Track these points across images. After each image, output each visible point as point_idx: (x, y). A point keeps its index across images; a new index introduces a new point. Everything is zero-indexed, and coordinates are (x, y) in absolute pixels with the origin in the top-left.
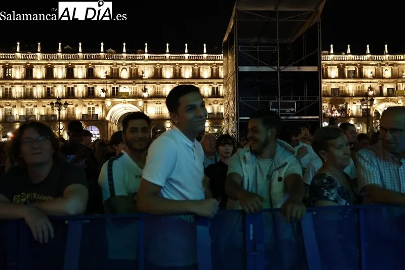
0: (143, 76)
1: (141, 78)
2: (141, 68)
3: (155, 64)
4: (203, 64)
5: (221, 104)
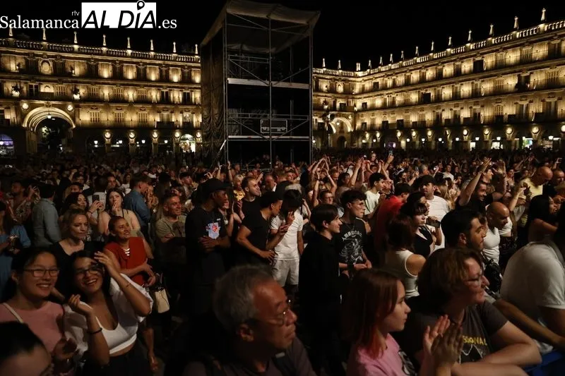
0: (72, 73)
1: (70, 75)
2: (69, 63)
3: (88, 60)
4: (149, 64)
5: (172, 112)
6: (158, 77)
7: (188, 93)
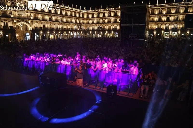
5: (162, 24)
6: (158, 13)
7: (169, 17)
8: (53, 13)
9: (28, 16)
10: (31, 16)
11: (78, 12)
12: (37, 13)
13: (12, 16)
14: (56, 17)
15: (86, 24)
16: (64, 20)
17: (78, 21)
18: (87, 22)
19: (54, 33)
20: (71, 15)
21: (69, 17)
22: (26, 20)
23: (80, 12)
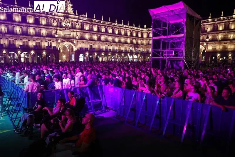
0: (207, 30)
3: (214, 24)
8: (103, 33)
9: (73, 36)
10: (77, 35)
11: (135, 30)
12: (84, 32)
13: (56, 36)
14: (106, 36)
15: (146, 45)
16: (117, 40)
17: (134, 41)
18: (147, 43)
19: (103, 54)
20: (126, 34)
21: (123, 37)
22: (71, 40)
23: (138, 31)
